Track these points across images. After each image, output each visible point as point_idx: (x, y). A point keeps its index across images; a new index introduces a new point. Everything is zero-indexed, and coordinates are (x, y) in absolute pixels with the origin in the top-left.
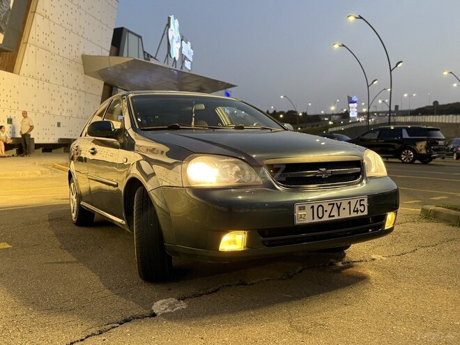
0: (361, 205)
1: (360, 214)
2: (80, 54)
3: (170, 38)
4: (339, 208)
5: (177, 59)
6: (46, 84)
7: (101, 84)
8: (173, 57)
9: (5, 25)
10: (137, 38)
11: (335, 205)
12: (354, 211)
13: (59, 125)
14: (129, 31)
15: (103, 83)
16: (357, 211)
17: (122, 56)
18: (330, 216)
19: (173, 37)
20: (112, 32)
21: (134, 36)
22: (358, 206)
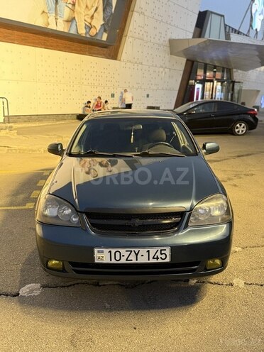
0: (161, 254)
1: (160, 261)
2: (168, 39)
3: (253, 12)
4: (137, 255)
5: (258, 30)
6: (140, 66)
7: (183, 61)
8: (254, 29)
9: (109, 27)
10: (220, 17)
11: (133, 252)
12: (153, 258)
13: (148, 96)
14: (212, 13)
15: (185, 59)
16: (157, 258)
17: (204, 37)
18: (127, 260)
19: (257, 11)
20: (197, 16)
21: (217, 16)
22: (158, 254)
